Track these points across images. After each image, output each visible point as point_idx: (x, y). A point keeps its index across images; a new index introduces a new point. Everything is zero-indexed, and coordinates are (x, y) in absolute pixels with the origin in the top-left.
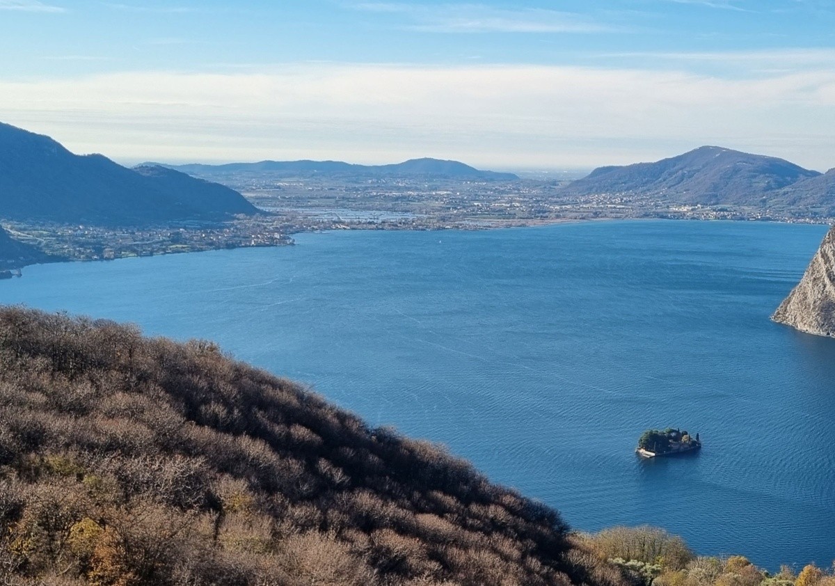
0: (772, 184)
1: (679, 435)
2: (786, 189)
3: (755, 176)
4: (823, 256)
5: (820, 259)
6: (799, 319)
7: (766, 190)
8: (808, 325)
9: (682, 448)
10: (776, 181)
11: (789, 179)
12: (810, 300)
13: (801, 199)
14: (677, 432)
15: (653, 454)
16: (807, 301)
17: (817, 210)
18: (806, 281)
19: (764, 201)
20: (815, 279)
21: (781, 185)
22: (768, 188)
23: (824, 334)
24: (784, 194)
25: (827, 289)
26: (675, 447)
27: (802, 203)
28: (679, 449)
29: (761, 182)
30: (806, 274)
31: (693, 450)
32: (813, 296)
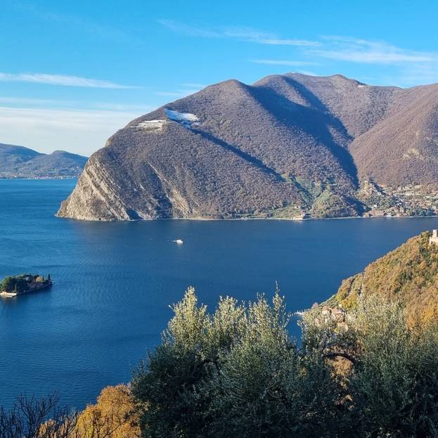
0: (20, 159)
1: (33, 278)
2: (30, 162)
3: (7, 156)
4: (88, 174)
5: (86, 175)
6: (77, 213)
7: (16, 163)
8: (86, 216)
9: (38, 286)
10: (22, 158)
11: (30, 157)
12: (83, 200)
13: (40, 166)
14: (30, 276)
15: (15, 294)
16: (81, 202)
17: (52, 172)
18: (78, 190)
19: (17, 169)
20: (84, 188)
21: (26, 160)
22: (18, 161)
23: (98, 219)
24: (29, 164)
25: (94, 192)
26: (32, 286)
27: (41, 169)
28: (36, 288)
29: (13, 158)
30: (77, 186)
31: (47, 286)
32: (85, 197)
